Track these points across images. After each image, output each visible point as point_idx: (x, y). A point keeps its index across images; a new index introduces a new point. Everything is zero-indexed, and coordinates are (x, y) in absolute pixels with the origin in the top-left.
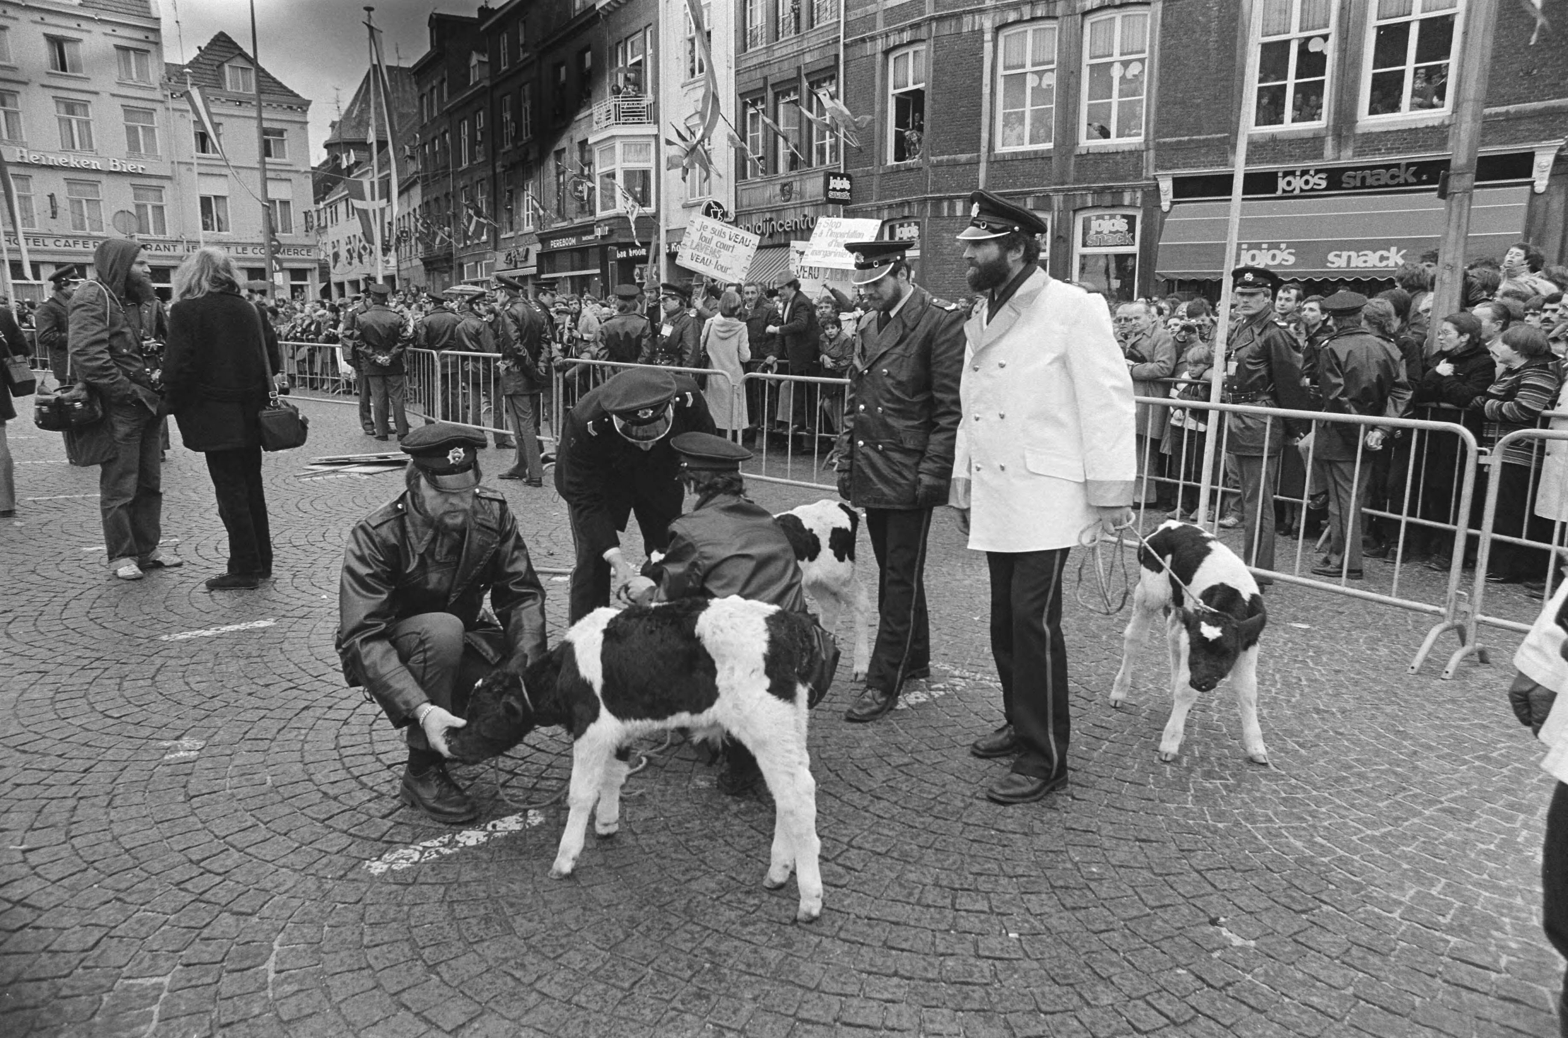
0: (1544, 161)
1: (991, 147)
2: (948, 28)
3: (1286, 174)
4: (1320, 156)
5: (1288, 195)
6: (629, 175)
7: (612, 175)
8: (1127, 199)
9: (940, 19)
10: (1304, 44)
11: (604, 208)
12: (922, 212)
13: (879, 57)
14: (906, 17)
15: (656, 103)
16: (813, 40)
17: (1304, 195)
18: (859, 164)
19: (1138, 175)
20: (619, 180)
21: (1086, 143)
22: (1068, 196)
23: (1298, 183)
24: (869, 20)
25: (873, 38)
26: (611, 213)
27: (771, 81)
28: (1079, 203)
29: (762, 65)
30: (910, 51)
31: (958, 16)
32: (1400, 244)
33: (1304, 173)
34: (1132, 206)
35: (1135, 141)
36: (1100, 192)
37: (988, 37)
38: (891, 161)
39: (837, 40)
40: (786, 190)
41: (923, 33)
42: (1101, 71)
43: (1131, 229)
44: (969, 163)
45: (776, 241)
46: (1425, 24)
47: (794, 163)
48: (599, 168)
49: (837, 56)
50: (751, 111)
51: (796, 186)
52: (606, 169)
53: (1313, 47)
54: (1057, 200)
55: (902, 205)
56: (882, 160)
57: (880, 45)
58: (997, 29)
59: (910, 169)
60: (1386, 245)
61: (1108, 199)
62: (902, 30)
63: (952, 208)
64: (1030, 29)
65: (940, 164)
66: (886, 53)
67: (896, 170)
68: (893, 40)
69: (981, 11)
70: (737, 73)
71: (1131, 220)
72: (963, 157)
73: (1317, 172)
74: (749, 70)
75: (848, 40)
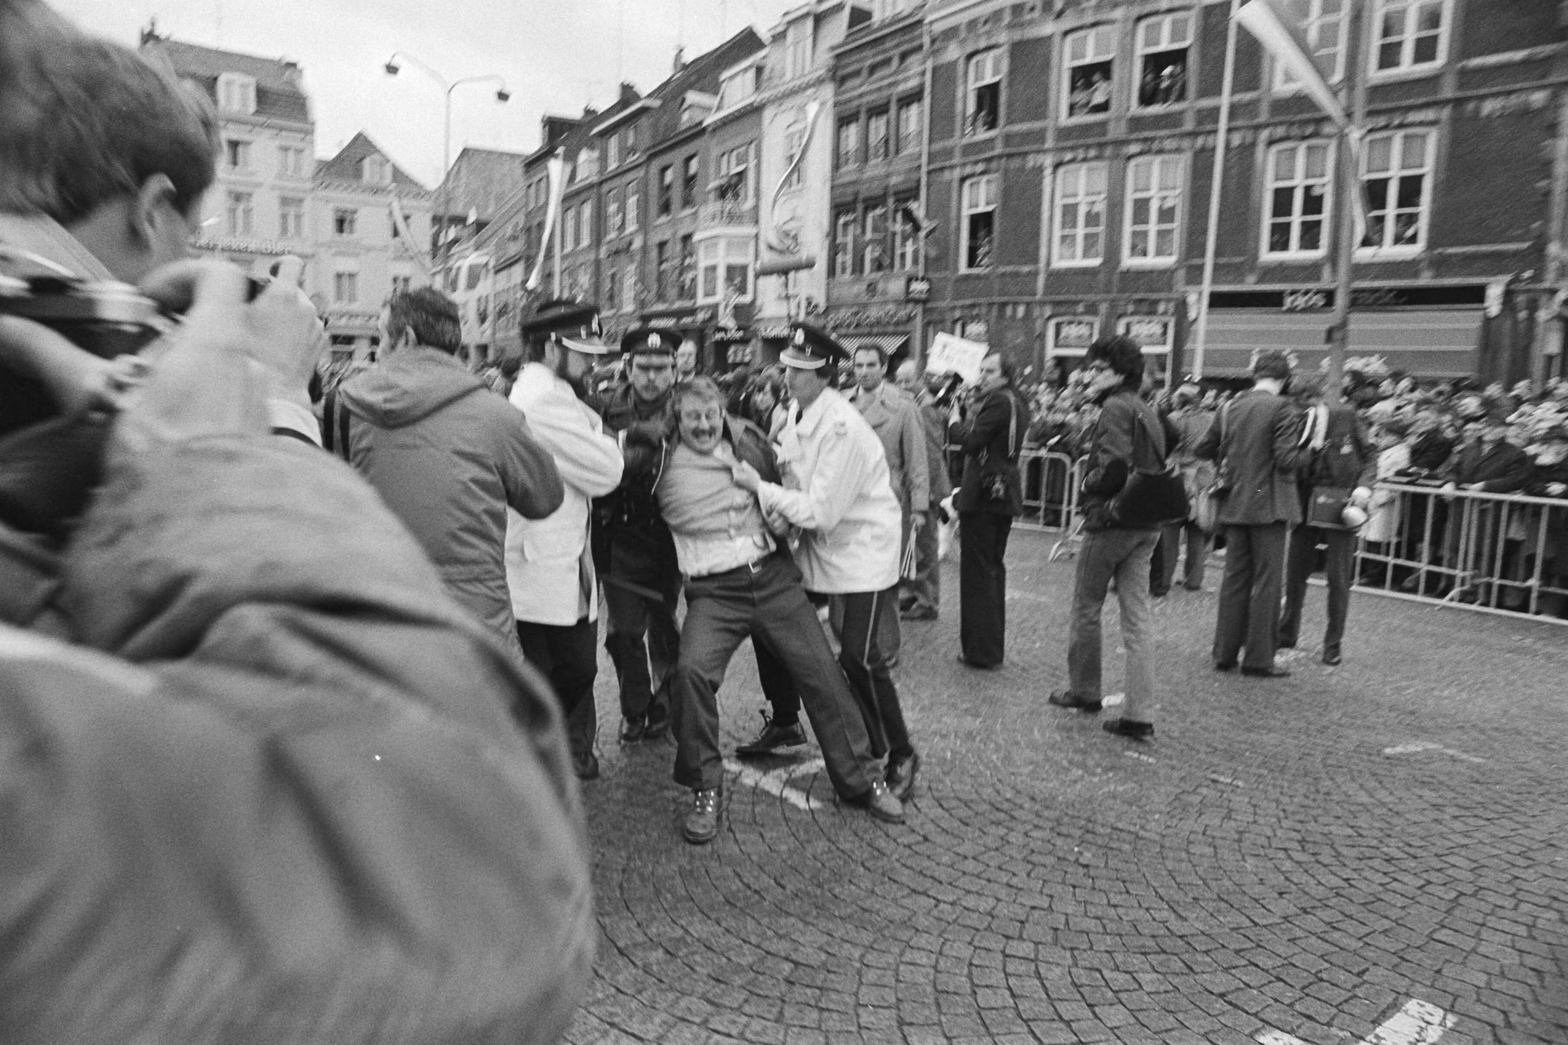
0: (1495, 293)
1: (1048, 263)
2: (1015, 163)
3: (1293, 293)
4: (1318, 279)
5: (1292, 310)
6: (731, 270)
7: (713, 268)
8: (1161, 308)
9: (1010, 156)
10: (1308, 189)
11: (707, 295)
12: (989, 312)
13: (955, 185)
14: (981, 151)
15: (756, 208)
16: (900, 165)
17: (1305, 310)
18: (937, 270)
19: (1170, 289)
20: (721, 273)
21: (1129, 261)
22: (1113, 304)
23: (1301, 301)
24: (948, 153)
25: (952, 167)
26: (710, 300)
27: (861, 197)
28: (1120, 312)
29: (853, 183)
30: (985, 178)
31: (1026, 154)
32: (1382, 354)
33: (1306, 293)
34: (1165, 313)
35: (1168, 261)
36: (1140, 301)
37: (1048, 172)
38: (963, 268)
39: (919, 167)
40: (871, 288)
41: (994, 165)
42: (1142, 207)
43: (1165, 333)
44: (1029, 273)
45: (860, 330)
46: (1404, 181)
47: (878, 266)
48: (703, 261)
49: (919, 181)
50: (841, 221)
51: (880, 286)
52: (710, 262)
53: (1316, 192)
54: (1103, 308)
55: (973, 306)
56: (956, 269)
57: (957, 173)
58: (1057, 166)
59: (978, 277)
60: (1371, 354)
61: (1145, 308)
62: (976, 163)
63: (1015, 311)
64: (1085, 166)
65: (1003, 275)
66: (963, 180)
67: (967, 277)
68: (968, 170)
69: (1044, 151)
70: (832, 188)
71: (1165, 326)
72: (1026, 269)
73: (1316, 293)
74: (843, 185)
75: (932, 167)
